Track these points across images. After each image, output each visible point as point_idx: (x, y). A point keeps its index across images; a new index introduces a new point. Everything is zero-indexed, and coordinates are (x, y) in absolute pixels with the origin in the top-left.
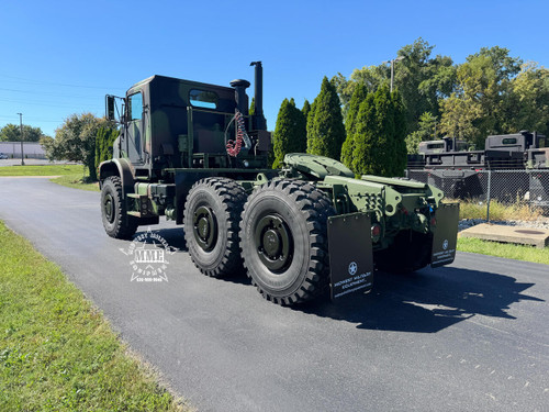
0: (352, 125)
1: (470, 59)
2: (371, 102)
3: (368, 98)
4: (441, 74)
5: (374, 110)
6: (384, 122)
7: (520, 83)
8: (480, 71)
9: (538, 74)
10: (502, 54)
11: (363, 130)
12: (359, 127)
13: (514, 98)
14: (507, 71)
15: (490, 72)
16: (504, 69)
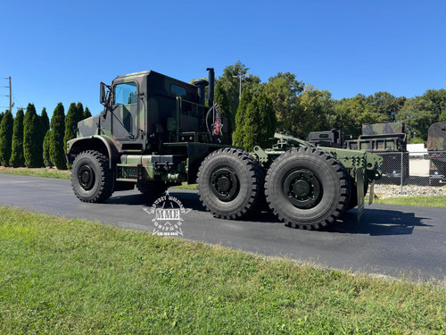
0: (242, 119)
1: (272, 80)
2: (255, 103)
3: (253, 101)
4: (254, 89)
5: (258, 110)
6: (265, 118)
7: (304, 99)
8: (279, 90)
9: (315, 94)
10: (292, 78)
11: (251, 124)
12: (248, 121)
13: (301, 109)
14: (295, 90)
15: (285, 90)
16: (293, 88)
